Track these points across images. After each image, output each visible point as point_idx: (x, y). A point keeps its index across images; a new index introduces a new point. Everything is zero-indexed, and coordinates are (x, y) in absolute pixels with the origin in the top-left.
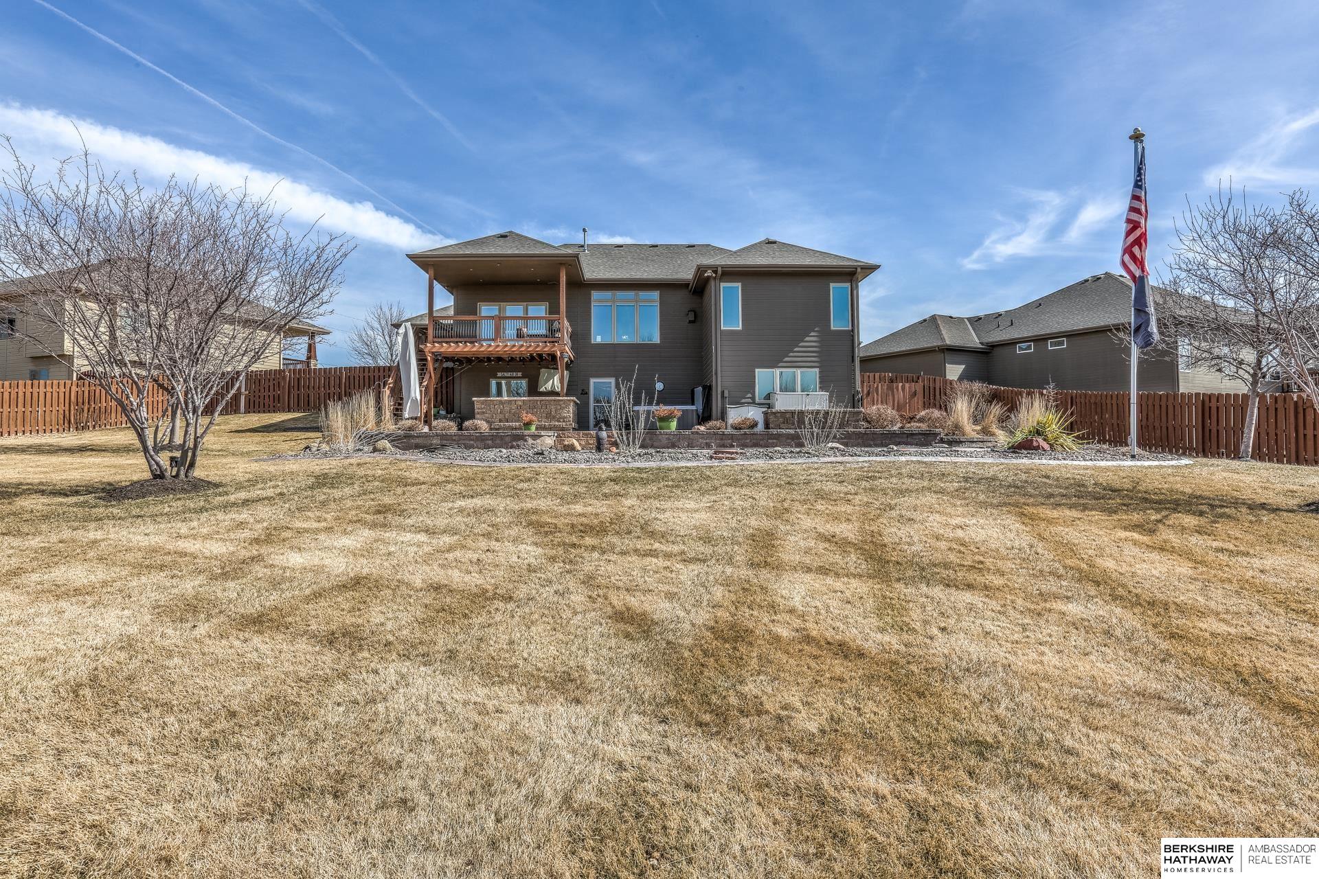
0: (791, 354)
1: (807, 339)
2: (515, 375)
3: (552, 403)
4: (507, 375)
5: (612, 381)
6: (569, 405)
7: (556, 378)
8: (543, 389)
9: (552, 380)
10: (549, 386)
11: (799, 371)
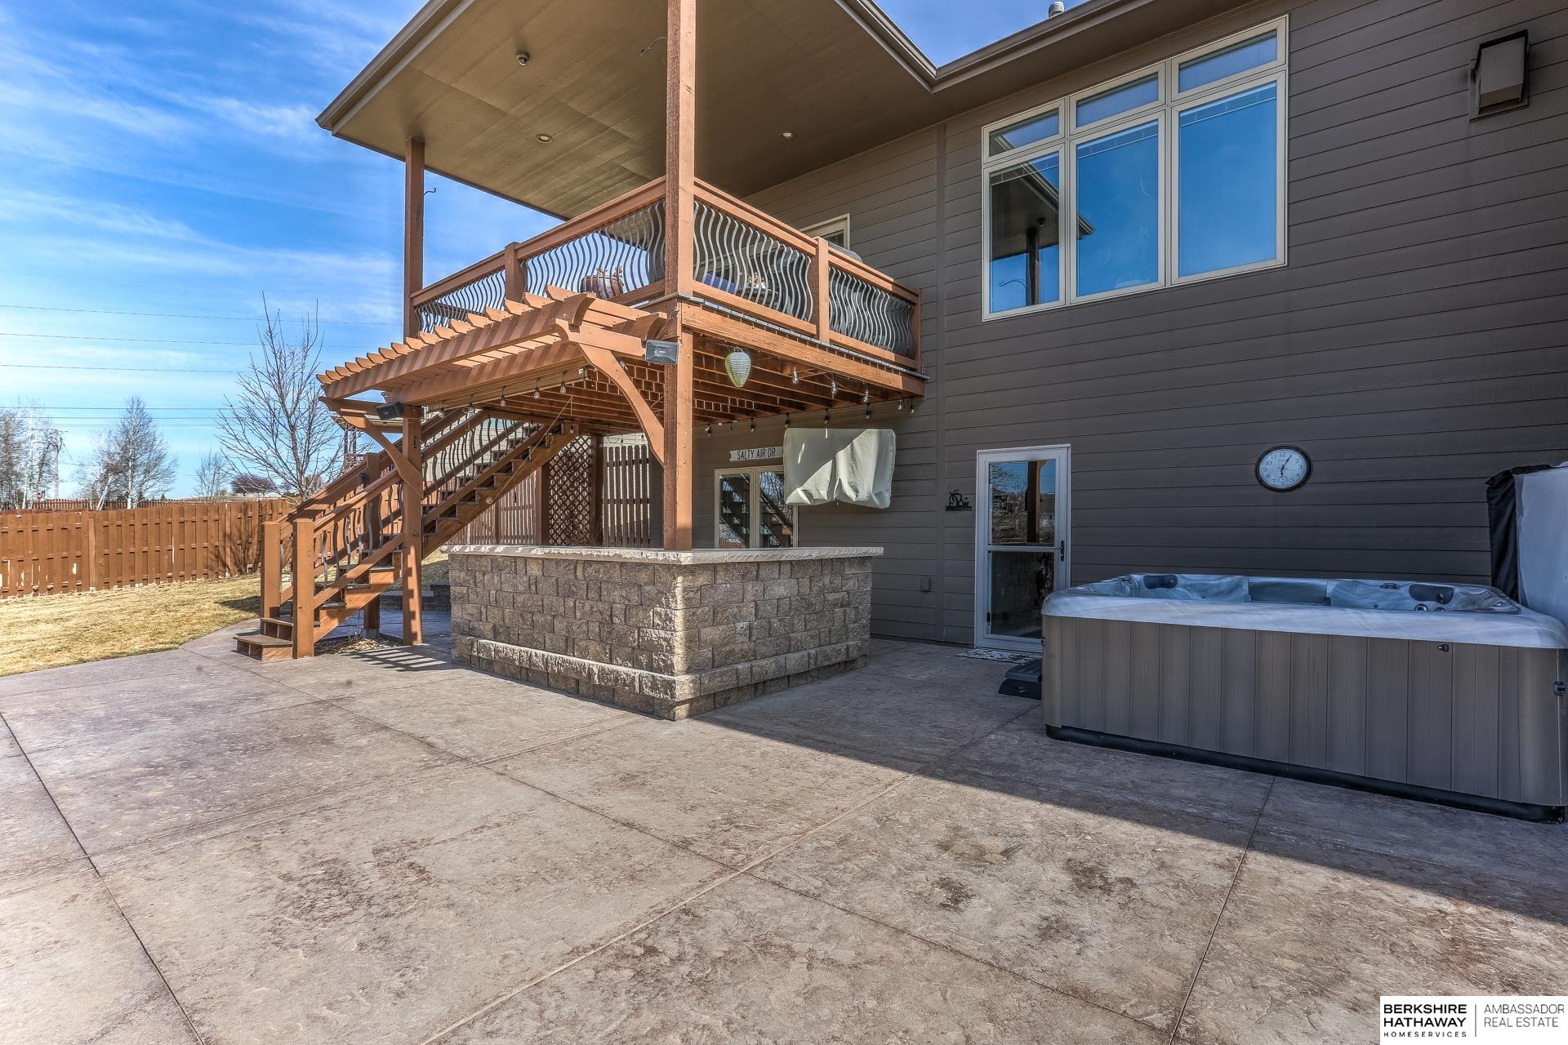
2: (767, 453)
3: (616, 573)
4: (753, 454)
5: (1059, 455)
6: (670, 588)
7: (842, 456)
8: (797, 495)
9: (828, 465)
10: (817, 487)
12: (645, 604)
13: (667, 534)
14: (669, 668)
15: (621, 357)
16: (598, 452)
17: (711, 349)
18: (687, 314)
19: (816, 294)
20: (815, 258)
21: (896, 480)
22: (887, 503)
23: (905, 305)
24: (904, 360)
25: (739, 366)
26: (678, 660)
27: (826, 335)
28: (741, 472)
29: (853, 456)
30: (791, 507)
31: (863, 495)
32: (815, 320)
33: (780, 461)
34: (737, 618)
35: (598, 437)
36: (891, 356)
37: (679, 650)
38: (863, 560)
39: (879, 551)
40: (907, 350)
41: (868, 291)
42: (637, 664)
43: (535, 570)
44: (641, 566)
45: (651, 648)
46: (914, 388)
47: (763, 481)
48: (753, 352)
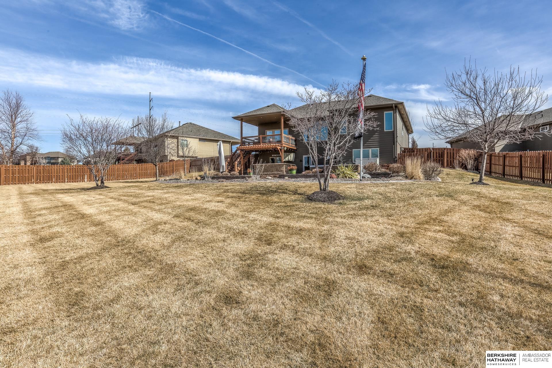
1: (374, 136)
5: (311, 156)
7: (289, 156)
10: (287, 159)
11: (370, 150)
18: (284, 145)
21: (295, 158)
22: (294, 161)
23: (295, 140)
27: (290, 145)
28: (273, 158)
31: (291, 160)
36: (295, 146)
46: (296, 149)
48: (286, 147)
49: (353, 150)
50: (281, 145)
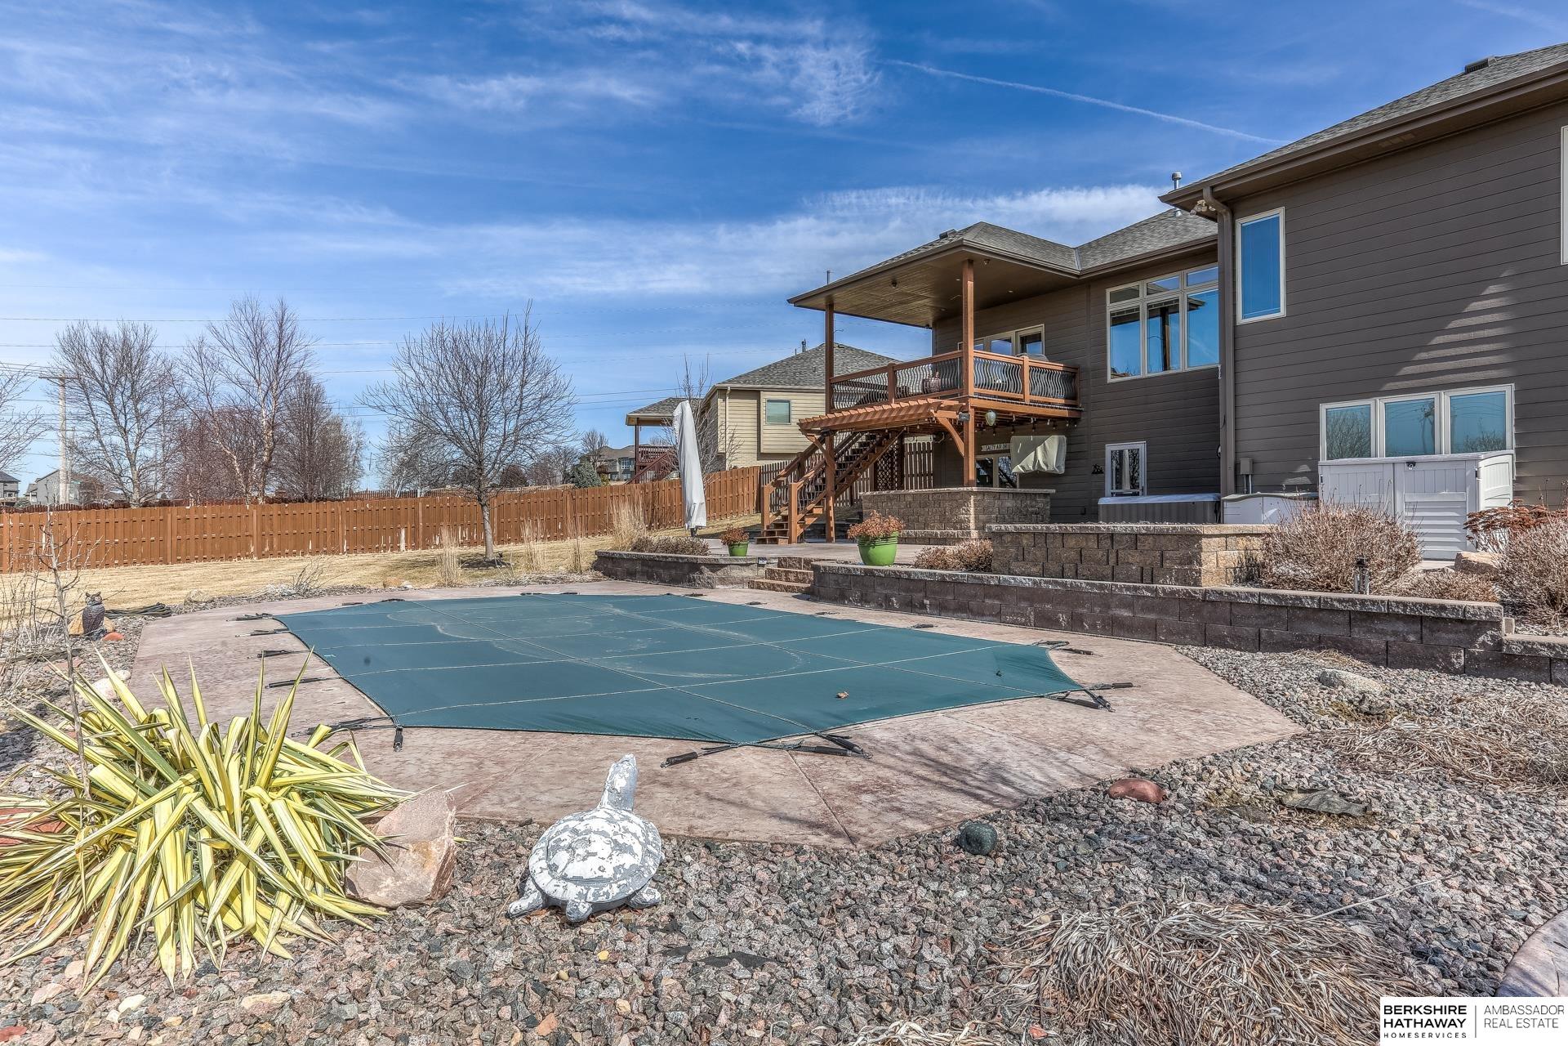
0: (1424, 355)
1: (1474, 305)
2: (1002, 447)
3: (947, 497)
4: (993, 448)
5: (1141, 446)
6: (969, 500)
7: (1039, 449)
8: (1018, 469)
9: (1033, 454)
10: (1028, 464)
11: (1444, 402)
12: (958, 507)
13: (966, 481)
14: (968, 528)
15: (950, 420)
16: (902, 447)
17: (981, 413)
18: (972, 402)
19: (1023, 381)
20: (1022, 366)
21: (1067, 460)
22: (1063, 471)
23: (1071, 376)
24: (1070, 402)
25: (992, 415)
26: (972, 525)
27: (1028, 397)
28: (986, 457)
29: (1045, 449)
30: (1014, 474)
31: (1051, 468)
32: (1023, 392)
33: (1008, 451)
34: (992, 513)
35: (901, 439)
36: (1063, 401)
37: (972, 521)
38: (1046, 495)
39: (1054, 491)
40: (1072, 397)
41: (1050, 373)
42: (956, 528)
43: (909, 499)
44: (958, 493)
45: (962, 521)
46: (1075, 415)
47: (1000, 463)
48: (996, 411)
49: (1323, 408)
50: (960, 400)
